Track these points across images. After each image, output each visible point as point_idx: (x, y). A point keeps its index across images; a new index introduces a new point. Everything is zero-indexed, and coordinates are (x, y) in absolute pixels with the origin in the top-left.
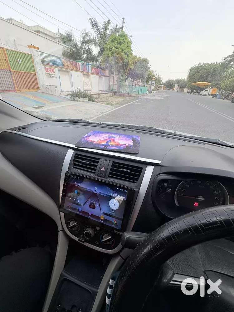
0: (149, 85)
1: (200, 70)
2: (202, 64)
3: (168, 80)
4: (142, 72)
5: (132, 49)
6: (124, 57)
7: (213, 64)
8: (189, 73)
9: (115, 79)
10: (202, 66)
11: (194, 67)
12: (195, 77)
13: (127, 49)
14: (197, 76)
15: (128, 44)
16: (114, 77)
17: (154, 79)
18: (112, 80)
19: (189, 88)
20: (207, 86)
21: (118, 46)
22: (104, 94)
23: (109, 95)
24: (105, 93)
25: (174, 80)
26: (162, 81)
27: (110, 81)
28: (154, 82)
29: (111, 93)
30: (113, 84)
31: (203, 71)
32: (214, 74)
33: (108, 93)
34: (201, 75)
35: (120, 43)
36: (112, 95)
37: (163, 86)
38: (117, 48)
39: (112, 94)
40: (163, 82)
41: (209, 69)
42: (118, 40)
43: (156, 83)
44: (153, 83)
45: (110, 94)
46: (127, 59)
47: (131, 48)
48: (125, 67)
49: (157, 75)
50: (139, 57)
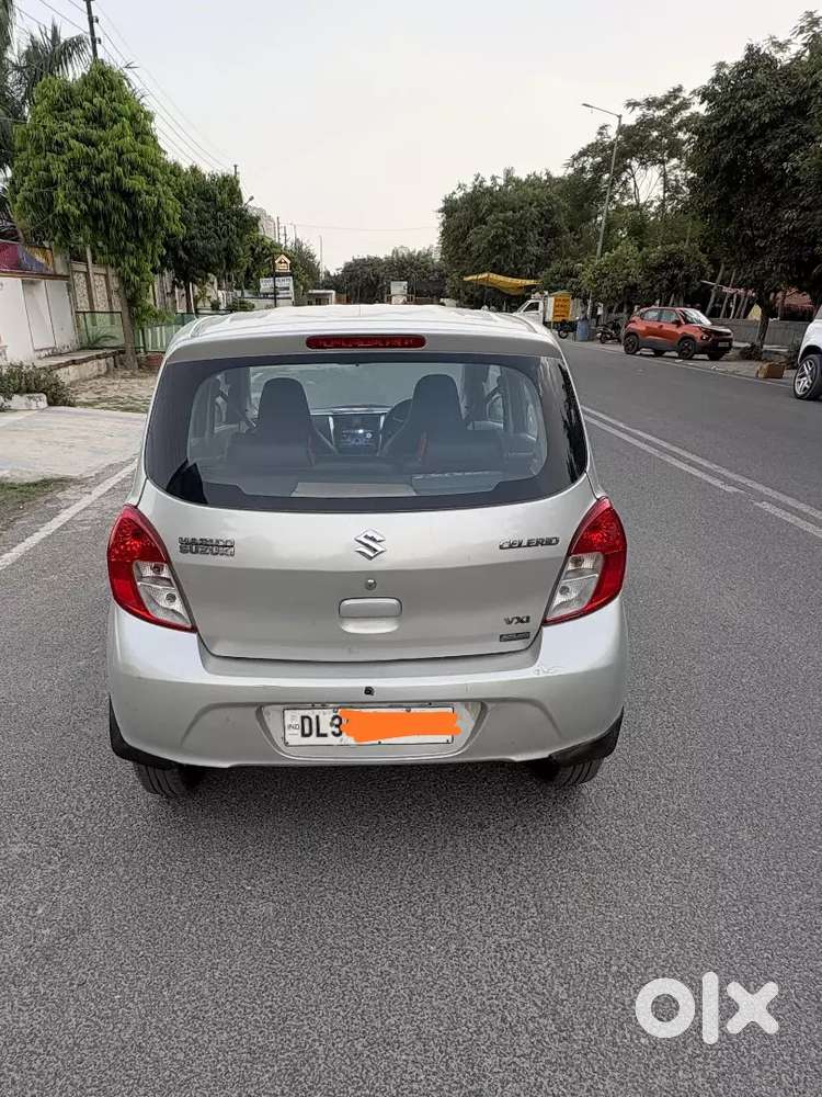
0: (266, 296)
1: (490, 211)
2: (488, 183)
3: (350, 260)
4: (224, 242)
5: (160, 142)
6: (137, 183)
7: (533, 182)
8: (443, 224)
9: (100, 287)
10: (489, 191)
11: (457, 196)
12: (471, 245)
13: (139, 146)
14: (479, 238)
15: (139, 123)
16: (87, 274)
17: (282, 264)
18: (81, 290)
19: (459, 298)
20: (529, 288)
21: (95, 134)
22: (71, 368)
23: (92, 368)
24: (74, 362)
25: (382, 257)
26: (322, 269)
27: (75, 297)
28: (288, 282)
29: (98, 357)
30: (92, 312)
31: (501, 216)
32: (550, 226)
33: (85, 361)
34: (496, 236)
35: (97, 119)
36: (104, 371)
37: (333, 292)
38: (89, 142)
39: (102, 361)
40: (328, 274)
41: (522, 208)
42: (87, 105)
43: (296, 287)
44: (285, 284)
45: (95, 362)
46: (148, 193)
47: (155, 141)
48: (145, 226)
49: (292, 238)
50: (194, 170)
